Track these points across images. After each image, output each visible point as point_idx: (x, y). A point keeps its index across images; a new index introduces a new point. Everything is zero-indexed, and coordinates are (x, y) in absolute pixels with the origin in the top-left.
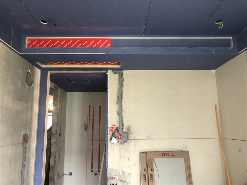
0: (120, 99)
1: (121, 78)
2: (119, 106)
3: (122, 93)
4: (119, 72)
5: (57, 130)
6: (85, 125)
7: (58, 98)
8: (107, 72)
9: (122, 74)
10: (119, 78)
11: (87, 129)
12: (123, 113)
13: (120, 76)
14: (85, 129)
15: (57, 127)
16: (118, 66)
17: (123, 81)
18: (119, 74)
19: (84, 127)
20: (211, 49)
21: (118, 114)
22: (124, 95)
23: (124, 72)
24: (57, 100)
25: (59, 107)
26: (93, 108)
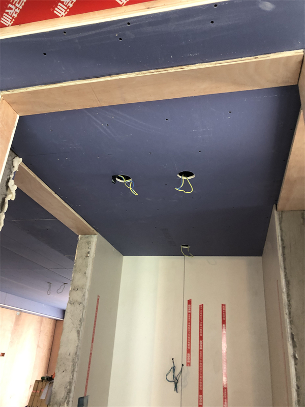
5: (70, 383)
6: (174, 368)
7: (87, 267)
11: (179, 384)
14: (173, 384)
15: (73, 371)
19: (170, 377)
24: (85, 273)
25: (87, 296)
26: (201, 308)
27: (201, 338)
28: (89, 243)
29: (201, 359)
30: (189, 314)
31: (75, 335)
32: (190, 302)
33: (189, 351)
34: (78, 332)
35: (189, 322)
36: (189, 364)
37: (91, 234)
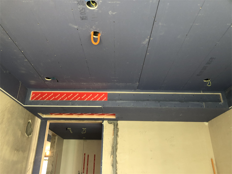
0: (115, 151)
1: (116, 129)
2: (113, 157)
3: (117, 144)
4: (114, 123)
7: (54, 146)
8: (103, 122)
9: (117, 124)
10: (114, 129)
12: (118, 165)
13: (115, 127)
16: (113, 117)
17: (117, 131)
18: (114, 124)
20: (202, 104)
21: (113, 166)
22: (118, 146)
23: (119, 122)
24: (54, 148)
25: (55, 155)
26: (88, 156)
27: (88, 165)
28: (55, 139)
29: (87, 171)
30: (85, 158)
31: (51, 166)
32: (85, 154)
33: (84, 169)
34: (52, 165)
35: (84, 160)
36: (83, 172)
37: (55, 136)
